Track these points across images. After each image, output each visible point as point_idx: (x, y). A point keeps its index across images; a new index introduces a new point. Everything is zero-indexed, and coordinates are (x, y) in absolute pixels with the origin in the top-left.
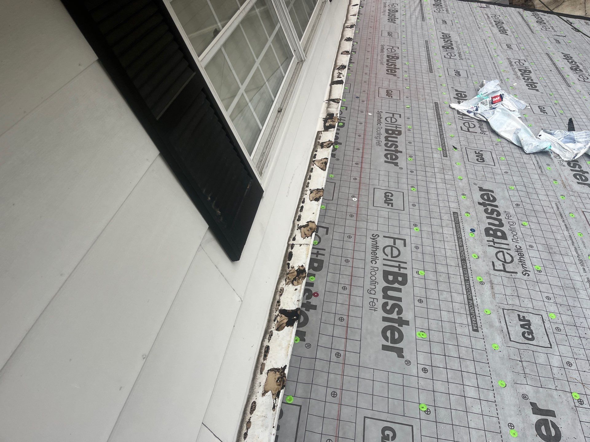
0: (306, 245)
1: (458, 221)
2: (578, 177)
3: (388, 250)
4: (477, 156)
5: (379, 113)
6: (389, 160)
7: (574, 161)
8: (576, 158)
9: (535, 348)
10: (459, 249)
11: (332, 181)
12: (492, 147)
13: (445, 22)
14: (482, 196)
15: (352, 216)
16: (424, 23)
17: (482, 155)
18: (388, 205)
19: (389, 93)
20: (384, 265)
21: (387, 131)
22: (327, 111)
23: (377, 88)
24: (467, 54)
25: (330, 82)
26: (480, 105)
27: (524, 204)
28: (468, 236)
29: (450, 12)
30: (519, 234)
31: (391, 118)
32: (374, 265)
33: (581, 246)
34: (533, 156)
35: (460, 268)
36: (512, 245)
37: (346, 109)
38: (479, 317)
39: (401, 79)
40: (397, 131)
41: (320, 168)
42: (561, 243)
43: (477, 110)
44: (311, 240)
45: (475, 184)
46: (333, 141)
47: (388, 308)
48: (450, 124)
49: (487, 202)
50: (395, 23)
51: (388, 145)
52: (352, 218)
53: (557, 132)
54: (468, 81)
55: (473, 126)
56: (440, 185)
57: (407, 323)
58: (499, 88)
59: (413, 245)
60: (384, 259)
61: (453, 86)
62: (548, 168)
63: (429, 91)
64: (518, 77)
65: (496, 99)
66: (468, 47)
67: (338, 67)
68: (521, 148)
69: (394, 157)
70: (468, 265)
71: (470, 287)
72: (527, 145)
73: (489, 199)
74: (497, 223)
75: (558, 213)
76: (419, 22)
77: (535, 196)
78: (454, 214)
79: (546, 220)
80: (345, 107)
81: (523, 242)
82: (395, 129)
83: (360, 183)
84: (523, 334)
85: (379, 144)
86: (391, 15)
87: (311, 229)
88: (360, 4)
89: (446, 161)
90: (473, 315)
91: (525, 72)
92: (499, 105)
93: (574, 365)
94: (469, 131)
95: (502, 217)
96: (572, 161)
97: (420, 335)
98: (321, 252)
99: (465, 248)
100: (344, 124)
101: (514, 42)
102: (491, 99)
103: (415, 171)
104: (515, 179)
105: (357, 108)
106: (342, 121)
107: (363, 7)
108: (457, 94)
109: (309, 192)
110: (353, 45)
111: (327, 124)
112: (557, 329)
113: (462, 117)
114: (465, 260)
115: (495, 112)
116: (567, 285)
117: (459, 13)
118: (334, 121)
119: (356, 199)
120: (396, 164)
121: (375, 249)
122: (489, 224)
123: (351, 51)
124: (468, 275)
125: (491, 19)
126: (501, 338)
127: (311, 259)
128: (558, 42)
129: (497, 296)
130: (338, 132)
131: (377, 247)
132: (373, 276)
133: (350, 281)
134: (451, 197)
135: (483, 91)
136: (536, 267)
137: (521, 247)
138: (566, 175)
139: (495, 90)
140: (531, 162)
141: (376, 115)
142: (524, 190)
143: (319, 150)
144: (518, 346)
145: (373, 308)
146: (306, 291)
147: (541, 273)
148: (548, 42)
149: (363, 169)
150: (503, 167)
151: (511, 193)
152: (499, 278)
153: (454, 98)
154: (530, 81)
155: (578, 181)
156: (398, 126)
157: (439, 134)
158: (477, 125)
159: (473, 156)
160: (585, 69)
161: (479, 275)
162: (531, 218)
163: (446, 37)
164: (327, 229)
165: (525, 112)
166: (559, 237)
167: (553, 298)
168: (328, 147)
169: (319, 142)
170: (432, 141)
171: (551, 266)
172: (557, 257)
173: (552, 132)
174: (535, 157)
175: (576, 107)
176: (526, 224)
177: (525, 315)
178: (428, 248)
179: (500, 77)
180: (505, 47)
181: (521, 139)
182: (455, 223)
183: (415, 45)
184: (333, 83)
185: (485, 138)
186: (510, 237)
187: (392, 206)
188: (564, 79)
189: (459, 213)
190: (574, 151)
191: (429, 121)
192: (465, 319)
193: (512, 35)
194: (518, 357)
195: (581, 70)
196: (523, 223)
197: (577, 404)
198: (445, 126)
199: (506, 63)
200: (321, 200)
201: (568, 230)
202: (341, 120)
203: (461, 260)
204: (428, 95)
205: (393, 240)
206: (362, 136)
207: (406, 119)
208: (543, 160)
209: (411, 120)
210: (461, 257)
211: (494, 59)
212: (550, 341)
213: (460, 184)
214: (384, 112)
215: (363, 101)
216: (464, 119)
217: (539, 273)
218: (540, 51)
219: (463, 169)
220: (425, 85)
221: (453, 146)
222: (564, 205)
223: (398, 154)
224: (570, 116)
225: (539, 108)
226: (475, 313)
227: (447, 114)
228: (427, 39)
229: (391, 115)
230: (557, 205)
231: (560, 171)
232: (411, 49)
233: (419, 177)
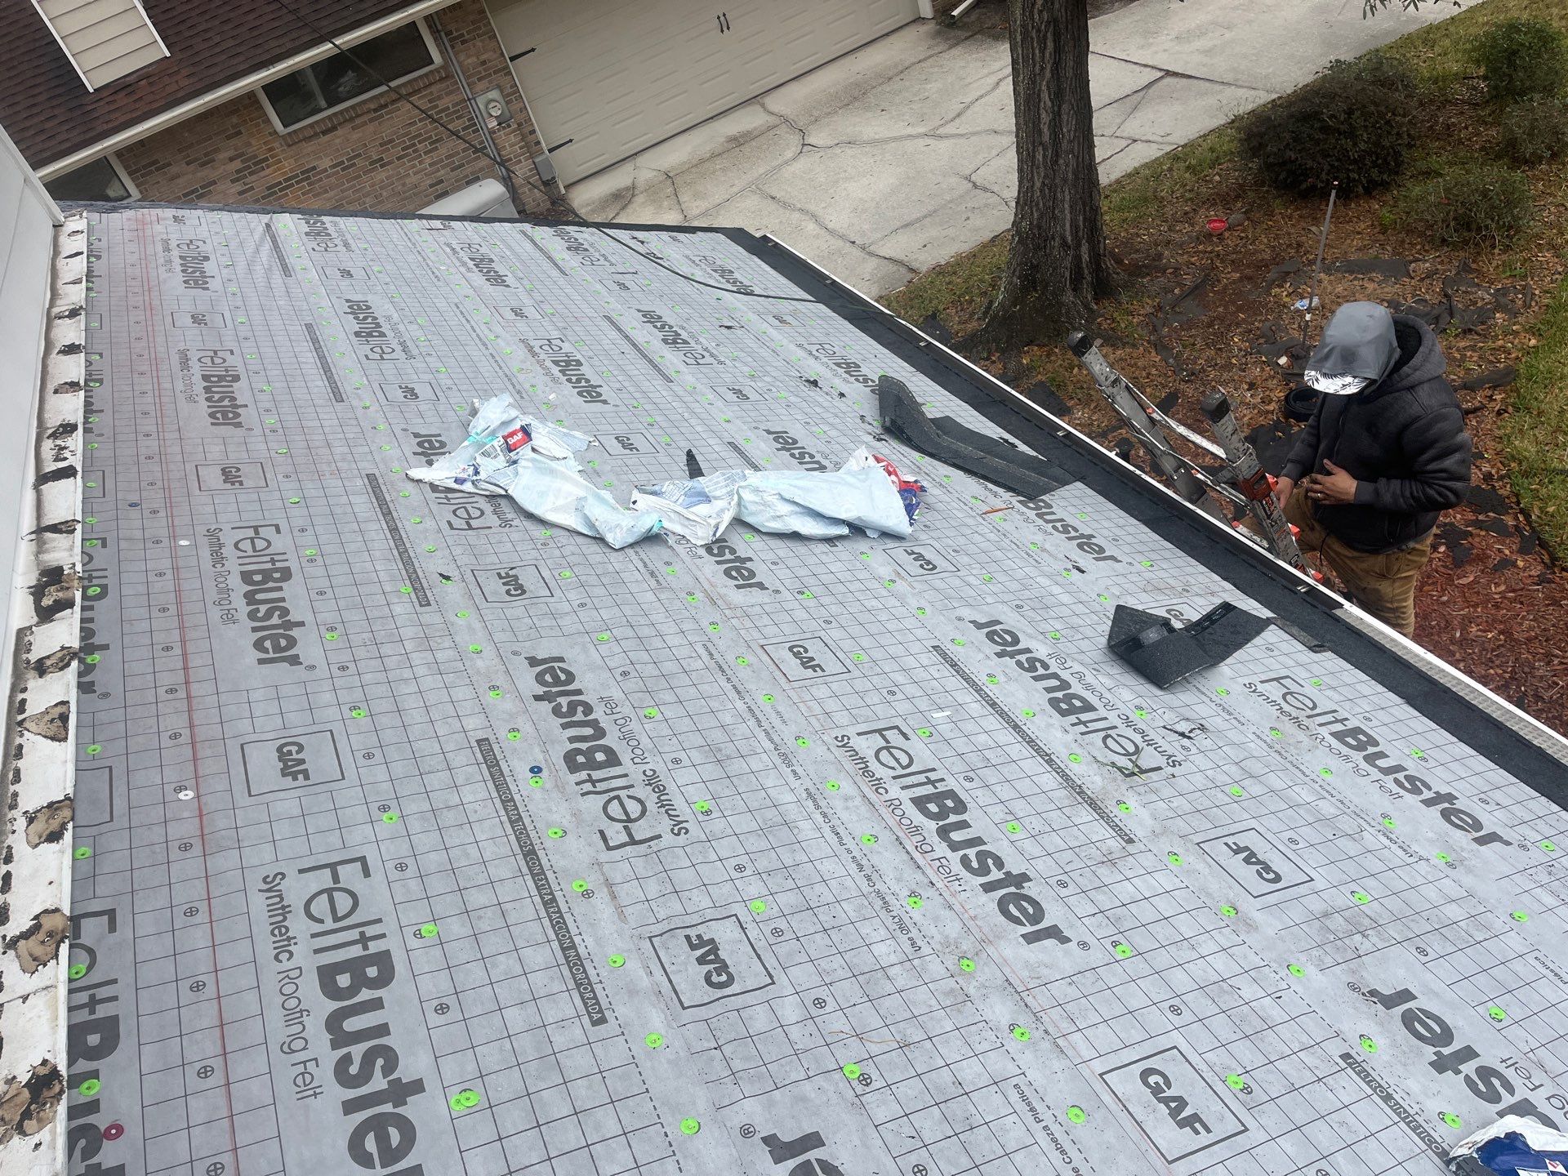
0: (45, 992)
1: (495, 758)
2: (734, 573)
3: (321, 907)
4: (504, 584)
5: (213, 535)
6: (271, 655)
7: (717, 541)
8: (718, 535)
9: (738, 1002)
10: (513, 828)
11: (97, 764)
12: (534, 553)
13: (346, 274)
14: (539, 679)
15: (186, 847)
16: (289, 281)
17: (516, 577)
18: (295, 779)
19: (230, 476)
20: (316, 951)
21: (246, 577)
22: (38, 564)
23: (190, 467)
24: (422, 344)
25: (31, 477)
26: (480, 460)
27: (637, 666)
28: (526, 788)
29: (353, 246)
30: (645, 741)
31: (252, 539)
32: (287, 965)
33: (777, 722)
34: (630, 552)
35: (526, 877)
36: (636, 773)
37: (104, 545)
38: (601, 982)
39: (258, 431)
40: (277, 570)
41: (45, 737)
42: (735, 731)
43: (477, 473)
44: (58, 971)
45: (515, 653)
46: (75, 644)
47: (354, 1070)
48: (418, 520)
49: (554, 690)
50: (207, 289)
51: (260, 615)
52: (188, 854)
53: (667, 487)
54: (441, 408)
55: (479, 513)
56: (428, 682)
57: (417, 1087)
58: (514, 413)
59: (390, 865)
60: (313, 936)
61: (405, 427)
62: (669, 569)
63: (346, 450)
64: (555, 380)
65: (516, 438)
66: (421, 327)
67: (50, 432)
68: (600, 540)
69: (283, 643)
70: (544, 861)
71: (562, 917)
72: (610, 530)
73: (557, 681)
74: (589, 731)
75: (712, 664)
76: (277, 277)
77: (657, 642)
78: (479, 746)
79: (693, 690)
80: (95, 541)
81: (658, 758)
82: (269, 566)
83: (193, 744)
84: (708, 979)
85: (229, 618)
86: (190, 270)
87: (50, 934)
88: (90, 251)
89: (430, 616)
90: (583, 985)
91: (568, 365)
92: (525, 452)
93: (830, 1000)
94: (470, 528)
95: (598, 714)
96: (713, 543)
97: (462, 1103)
98: (102, 993)
99: (527, 821)
100: (104, 588)
101: (527, 301)
102: (502, 441)
103: (352, 666)
104: (605, 614)
105: (138, 534)
106: (95, 582)
107: (98, 257)
108: (420, 444)
109: (21, 823)
110: (89, 363)
111: (47, 602)
112: (777, 932)
113: (447, 498)
114: (533, 852)
115: (520, 469)
116: (770, 823)
117: (378, 249)
118: (68, 588)
119: (191, 794)
120: (295, 661)
121: (281, 918)
122: (572, 740)
123: (86, 381)
124: (550, 887)
125: (462, 254)
126: (663, 1011)
127: (71, 1029)
128: (623, 286)
129: (628, 911)
130: (88, 614)
131: (285, 910)
132: (290, 996)
133: (219, 1042)
134: (464, 703)
135: (479, 424)
136: (697, 807)
137: (654, 771)
138: (709, 576)
139: (505, 417)
140: (630, 567)
141: (204, 542)
142: (631, 633)
143: (33, 683)
144: (703, 1012)
145: (307, 1089)
146: (73, 1136)
147: (713, 816)
148: (603, 291)
149: (195, 701)
150: (572, 595)
151: (604, 649)
152: (622, 864)
153: (415, 454)
154: (583, 383)
155: (737, 583)
156: (276, 558)
157: (395, 552)
158: (487, 508)
159: (495, 587)
160: (693, 337)
161: (577, 876)
162: (661, 696)
163: (358, 309)
164: (111, 914)
165: (590, 455)
166: (727, 718)
167: (749, 865)
168: (61, 669)
169: (28, 662)
170: (382, 574)
171: (727, 792)
172: (736, 766)
173: (656, 488)
174: (637, 552)
175: (693, 422)
176: (653, 712)
177: (701, 930)
178: (432, 856)
179: (514, 386)
180: (510, 316)
181: (593, 519)
182: (489, 767)
183: (280, 338)
184: (43, 479)
185: (515, 536)
186: (625, 756)
187: (307, 778)
188: (655, 366)
189: (492, 739)
190: (709, 520)
191: (362, 526)
192: (568, 1005)
193: (519, 285)
194: (708, 1041)
195: (685, 342)
196: (647, 712)
197: (859, 1089)
198: (408, 528)
199: (522, 352)
200: (68, 836)
201: (742, 698)
202: (90, 578)
203: (525, 856)
204: (344, 460)
205: (328, 871)
206: (173, 609)
207: (296, 533)
208: (653, 553)
209: (310, 532)
210: (521, 847)
211: (489, 346)
212: (766, 969)
213: (480, 663)
214: (226, 527)
215: (154, 512)
216: (452, 501)
217: (708, 818)
218: (590, 312)
219: (478, 625)
220: (330, 437)
221: (441, 575)
222: (722, 645)
223: (295, 632)
224: (686, 446)
225: (619, 442)
226: (587, 977)
227: (406, 501)
228: (309, 320)
229: (251, 533)
230: (707, 649)
231: (694, 568)
232: (272, 350)
233: (367, 678)
